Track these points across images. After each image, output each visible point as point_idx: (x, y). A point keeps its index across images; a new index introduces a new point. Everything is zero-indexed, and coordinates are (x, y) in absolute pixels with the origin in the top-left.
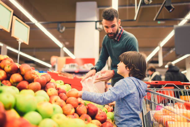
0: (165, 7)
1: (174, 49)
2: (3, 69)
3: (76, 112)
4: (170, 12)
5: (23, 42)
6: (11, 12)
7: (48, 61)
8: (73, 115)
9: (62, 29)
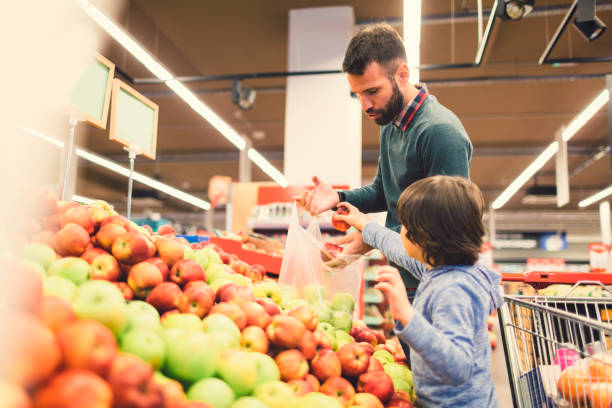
0: (575, 22)
1: (608, 149)
2: (108, 250)
3: (312, 371)
4: (591, 40)
5: (140, 153)
6: (109, 69)
7: (202, 191)
8: (304, 379)
9: (246, 98)
